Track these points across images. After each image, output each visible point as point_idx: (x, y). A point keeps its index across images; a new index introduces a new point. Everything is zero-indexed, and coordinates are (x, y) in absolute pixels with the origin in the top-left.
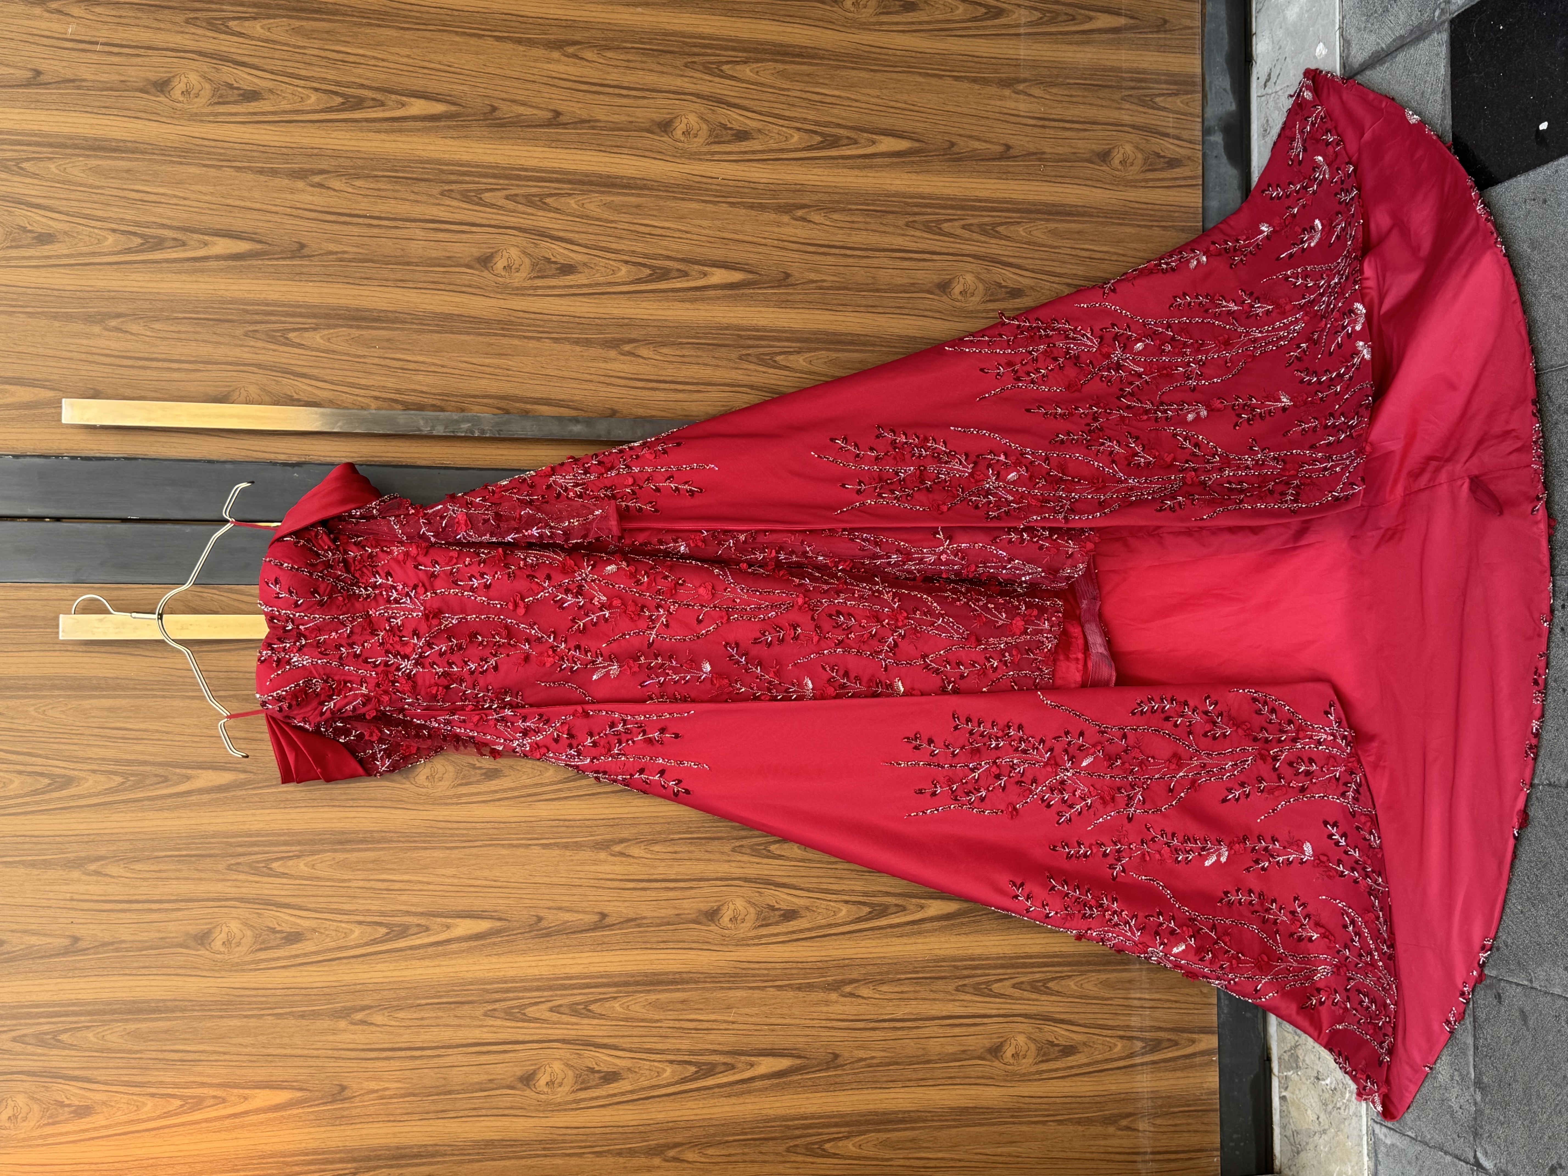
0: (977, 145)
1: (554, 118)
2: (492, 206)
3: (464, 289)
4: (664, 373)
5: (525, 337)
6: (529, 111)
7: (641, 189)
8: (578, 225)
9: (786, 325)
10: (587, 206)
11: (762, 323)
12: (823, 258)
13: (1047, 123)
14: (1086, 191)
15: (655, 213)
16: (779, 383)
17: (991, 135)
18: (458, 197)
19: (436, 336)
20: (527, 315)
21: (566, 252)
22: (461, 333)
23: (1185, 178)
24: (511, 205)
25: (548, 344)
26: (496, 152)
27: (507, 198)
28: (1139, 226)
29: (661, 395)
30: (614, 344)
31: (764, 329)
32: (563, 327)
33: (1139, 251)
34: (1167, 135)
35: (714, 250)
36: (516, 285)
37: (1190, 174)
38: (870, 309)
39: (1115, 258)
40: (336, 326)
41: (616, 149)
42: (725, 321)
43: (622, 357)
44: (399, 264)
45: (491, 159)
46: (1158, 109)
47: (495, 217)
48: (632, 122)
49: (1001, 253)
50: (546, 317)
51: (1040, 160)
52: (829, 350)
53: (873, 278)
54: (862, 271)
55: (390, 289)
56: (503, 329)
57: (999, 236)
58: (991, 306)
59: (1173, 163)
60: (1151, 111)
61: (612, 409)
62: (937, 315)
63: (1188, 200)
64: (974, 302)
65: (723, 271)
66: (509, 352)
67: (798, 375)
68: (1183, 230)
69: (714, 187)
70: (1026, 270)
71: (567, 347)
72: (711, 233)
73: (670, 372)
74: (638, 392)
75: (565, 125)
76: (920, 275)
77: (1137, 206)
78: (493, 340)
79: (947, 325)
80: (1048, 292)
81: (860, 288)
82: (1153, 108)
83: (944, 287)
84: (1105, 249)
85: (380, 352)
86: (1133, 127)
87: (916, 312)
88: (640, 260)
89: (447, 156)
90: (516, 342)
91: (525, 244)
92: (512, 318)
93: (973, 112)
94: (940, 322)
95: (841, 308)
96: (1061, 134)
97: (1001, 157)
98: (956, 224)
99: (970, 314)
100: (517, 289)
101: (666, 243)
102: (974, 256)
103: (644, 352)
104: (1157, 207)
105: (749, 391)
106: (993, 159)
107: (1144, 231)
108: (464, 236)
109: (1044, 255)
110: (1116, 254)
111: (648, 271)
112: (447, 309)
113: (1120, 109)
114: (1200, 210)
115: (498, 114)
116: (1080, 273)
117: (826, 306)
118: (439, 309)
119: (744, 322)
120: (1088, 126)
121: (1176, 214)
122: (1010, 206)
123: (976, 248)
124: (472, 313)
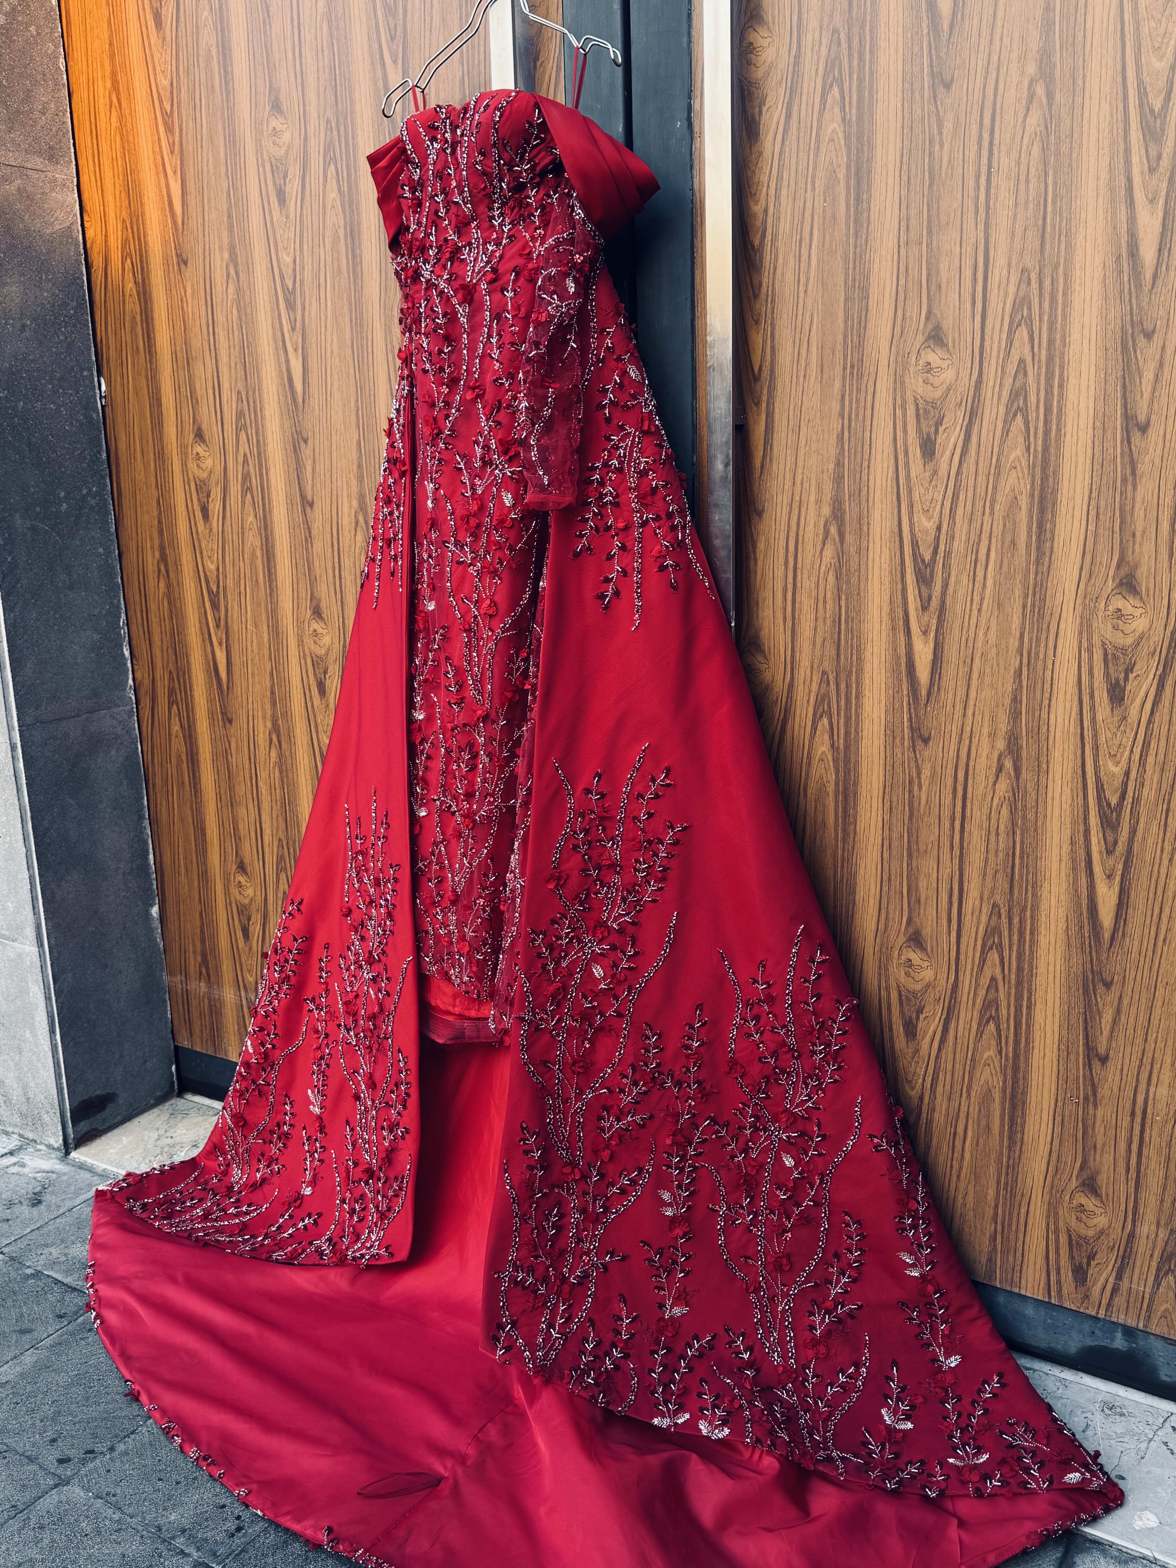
0: (1107, 1017)
1: (1137, 425)
2: (1010, 342)
3: (900, 312)
4: (805, 576)
5: (843, 397)
6: (1147, 386)
7: (1038, 548)
8: (987, 463)
9: (865, 733)
10: (1013, 473)
11: (867, 703)
12: (949, 789)
13: (1138, 1120)
14: (1043, 1150)
15: (1005, 568)
16: (797, 719)
17: (1121, 1042)
18: (1021, 294)
19: (840, 280)
20: (869, 398)
21: (951, 446)
22: (846, 311)
23: (1059, 1282)
24: (1012, 368)
25: (836, 426)
26: (1086, 342)
27: (1022, 361)
28: (996, 1206)
29: (780, 572)
30: (838, 513)
31: (859, 706)
32: (856, 446)
33: (964, 1198)
34: (1119, 1277)
35: (956, 646)
36: (907, 380)
37: (1065, 1291)
38: (886, 843)
39: (956, 1165)
40: (848, 147)
41: (1094, 514)
42: (868, 655)
43: (822, 523)
44: (929, 221)
45: (1075, 335)
46: (1157, 1276)
47: (995, 345)
48: (1134, 535)
49: (961, 1021)
50: (868, 422)
51: (1086, 1099)
52: (837, 784)
53: (926, 852)
54: (933, 838)
55: (897, 212)
56: (852, 367)
57: (983, 1023)
58: (894, 995)
59: (1080, 1274)
60: (1154, 1264)
61: (763, 511)
62: (882, 926)
63: (1030, 1279)
64: (898, 974)
65: (930, 656)
66: (825, 377)
67: (807, 743)
68: (991, 1260)
69: (1042, 650)
70: (939, 1049)
71: (833, 452)
72: (979, 644)
73: (806, 583)
74: (782, 543)
75: (1128, 439)
76: (931, 912)
77: (1023, 1211)
78: (839, 355)
79: (870, 937)
80: (912, 1069)
81: (913, 834)
82: (1158, 1270)
83: (916, 940)
84: (967, 1155)
85: (819, 210)
86: (1132, 1236)
87: (884, 900)
88: (942, 547)
89: (1078, 272)
90: (838, 384)
91: (960, 389)
92: (865, 379)
93: (1155, 1021)
94: (874, 927)
95: (887, 806)
96: (1123, 1135)
97: (1090, 1048)
98: (998, 970)
99: (883, 968)
100: (903, 383)
101: (965, 581)
102: (955, 986)
103: (829, 552)
104: (1021, 1236)
105: (788, 680)
106: (1087, 1037)
107: (989, 1212)
108: (968, 306)
109: (958, 1075)
110: (961, 1168)
111: (927, 558)
112: (874, 292)
113: (1158, 1224)
114: (1016, 1290)
115: (1141, 341)
116: (936, 1115)
117: (888, 788)
118: (874, 279)
119: (867, 681)
120: (1133, 1174)
121: (1011, 1258)
122: (1023, 1045)
123: (966, 990)
124: (870, 325)
